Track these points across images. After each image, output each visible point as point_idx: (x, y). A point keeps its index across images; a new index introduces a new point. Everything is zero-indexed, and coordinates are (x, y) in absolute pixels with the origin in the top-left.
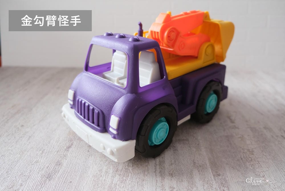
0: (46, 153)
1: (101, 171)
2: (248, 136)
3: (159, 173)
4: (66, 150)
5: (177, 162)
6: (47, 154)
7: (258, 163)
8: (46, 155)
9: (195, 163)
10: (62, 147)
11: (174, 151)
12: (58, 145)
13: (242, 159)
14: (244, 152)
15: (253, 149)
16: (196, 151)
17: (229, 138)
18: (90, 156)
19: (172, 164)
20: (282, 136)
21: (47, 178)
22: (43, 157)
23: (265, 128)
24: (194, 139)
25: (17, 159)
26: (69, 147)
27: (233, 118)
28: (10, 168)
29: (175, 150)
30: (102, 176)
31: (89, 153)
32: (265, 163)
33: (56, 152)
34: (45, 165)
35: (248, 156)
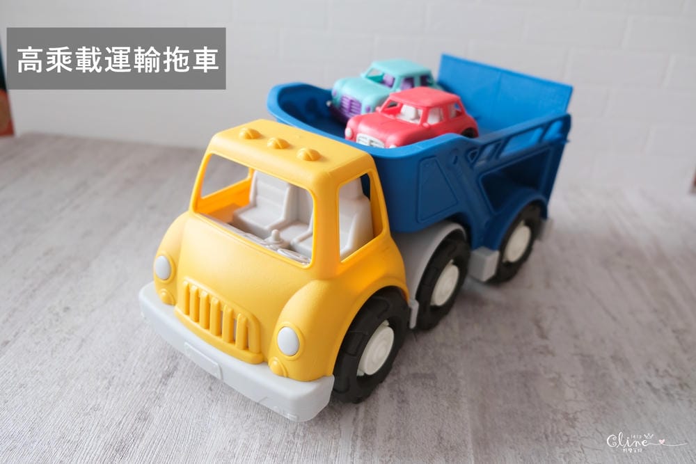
0: (117, 386)
1: (233, 442)
2: (573, 376)
3: (360, 458)
4: (161, 382)
5: (402, 433)
6: (118, 389)
7: (581, 451)
8: (117, 392)
9: (441, 438)
10: (152, 372)
11: (399, 402)
12: (144, 366)
13: (547, 437)
14: (554, 420)
15: (576, 413)
16: (448, 408)
17: (527, 378)
18: (213, 401)
19: (390, 438)
20: (649, 384)
21: (117, 451)
22: (110, 397)
23: (615, 358)
24: (450, 374)
25: (52, 396)
26: (168, 375)
27: (545, 325)
28: (37, 420)
29: (403, 401)
30: (236, 456)
31: (211, 394)
32: (597, 452)
33: (139, 386)
34: (113, 419)
35: (563, 430)
